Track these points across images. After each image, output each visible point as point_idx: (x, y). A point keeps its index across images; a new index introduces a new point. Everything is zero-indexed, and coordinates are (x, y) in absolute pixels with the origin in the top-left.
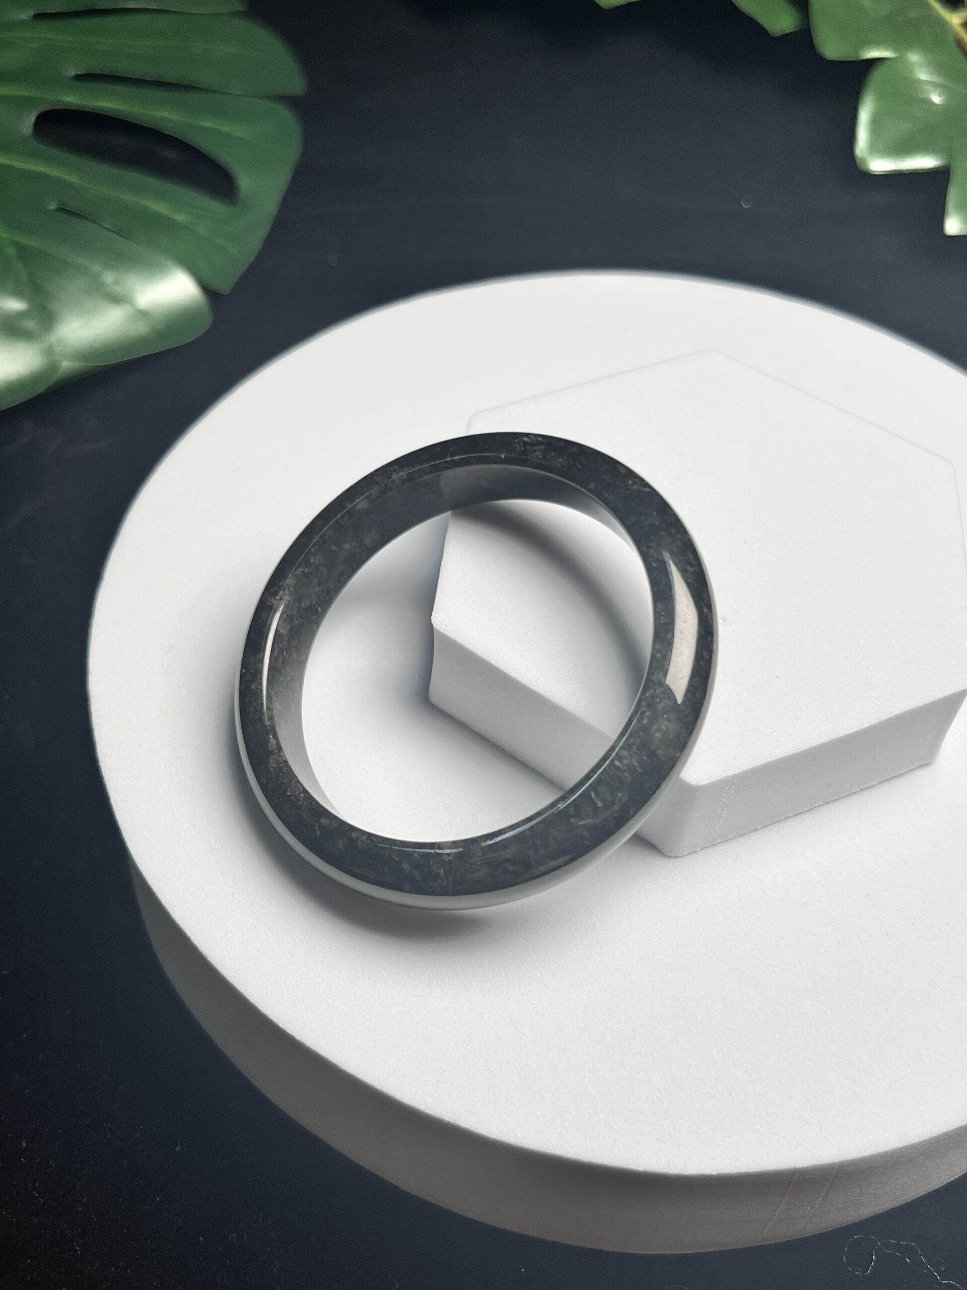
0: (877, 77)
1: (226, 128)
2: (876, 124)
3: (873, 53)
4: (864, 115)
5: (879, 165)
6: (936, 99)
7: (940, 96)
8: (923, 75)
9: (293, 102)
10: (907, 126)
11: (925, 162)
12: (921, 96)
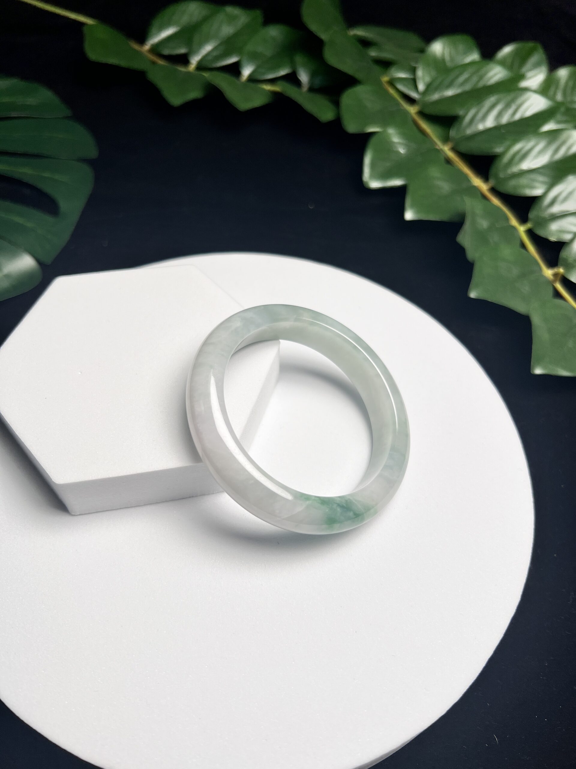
0: (373, 141)
1: (57, 177)
2: (373, 165)
3: (371, 130)
4: (367, 160)
5: (375, 184)
6: (402, 151)
7: (404, 149)
8: (396, 139)
9: (90, 162)
10: (388, 164)
11: (397, 182)
12: (395, 150)
